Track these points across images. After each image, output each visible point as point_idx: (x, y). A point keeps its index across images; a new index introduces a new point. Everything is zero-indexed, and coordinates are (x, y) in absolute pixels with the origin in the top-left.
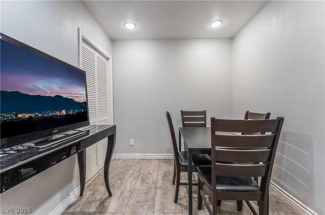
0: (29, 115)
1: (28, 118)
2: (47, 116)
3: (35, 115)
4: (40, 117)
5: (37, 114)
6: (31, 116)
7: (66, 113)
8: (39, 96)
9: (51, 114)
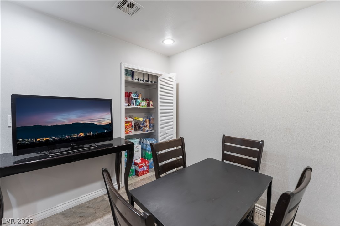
0: (46, 139)
1: (46, 141)
2: (63, 139)
3: (52, 138)
4: (56, 139)
5: (54, 137)
6: (48, 139)
7: (84, 135)
8: (57, 125)
9: (67, 137)
